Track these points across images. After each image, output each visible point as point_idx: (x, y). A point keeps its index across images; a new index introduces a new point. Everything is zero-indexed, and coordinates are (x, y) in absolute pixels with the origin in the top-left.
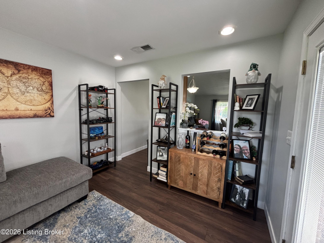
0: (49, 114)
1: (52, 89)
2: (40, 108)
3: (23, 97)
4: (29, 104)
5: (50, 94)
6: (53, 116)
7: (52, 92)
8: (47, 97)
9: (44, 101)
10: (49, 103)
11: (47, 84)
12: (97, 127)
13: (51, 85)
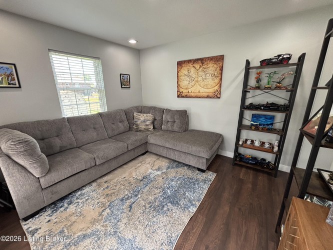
0: (217, 96)
1: (222, 73)
2: (211, 91)
3: (203, 83)
4: (205, 87)
5: (219, 78)
6: (219, 98)
7: (221, 76)
8: (217, 81)
9: (214, 85)
10: (218, 86)
11: (218, 69)
12: (265, 116)
13: (221, 70)
